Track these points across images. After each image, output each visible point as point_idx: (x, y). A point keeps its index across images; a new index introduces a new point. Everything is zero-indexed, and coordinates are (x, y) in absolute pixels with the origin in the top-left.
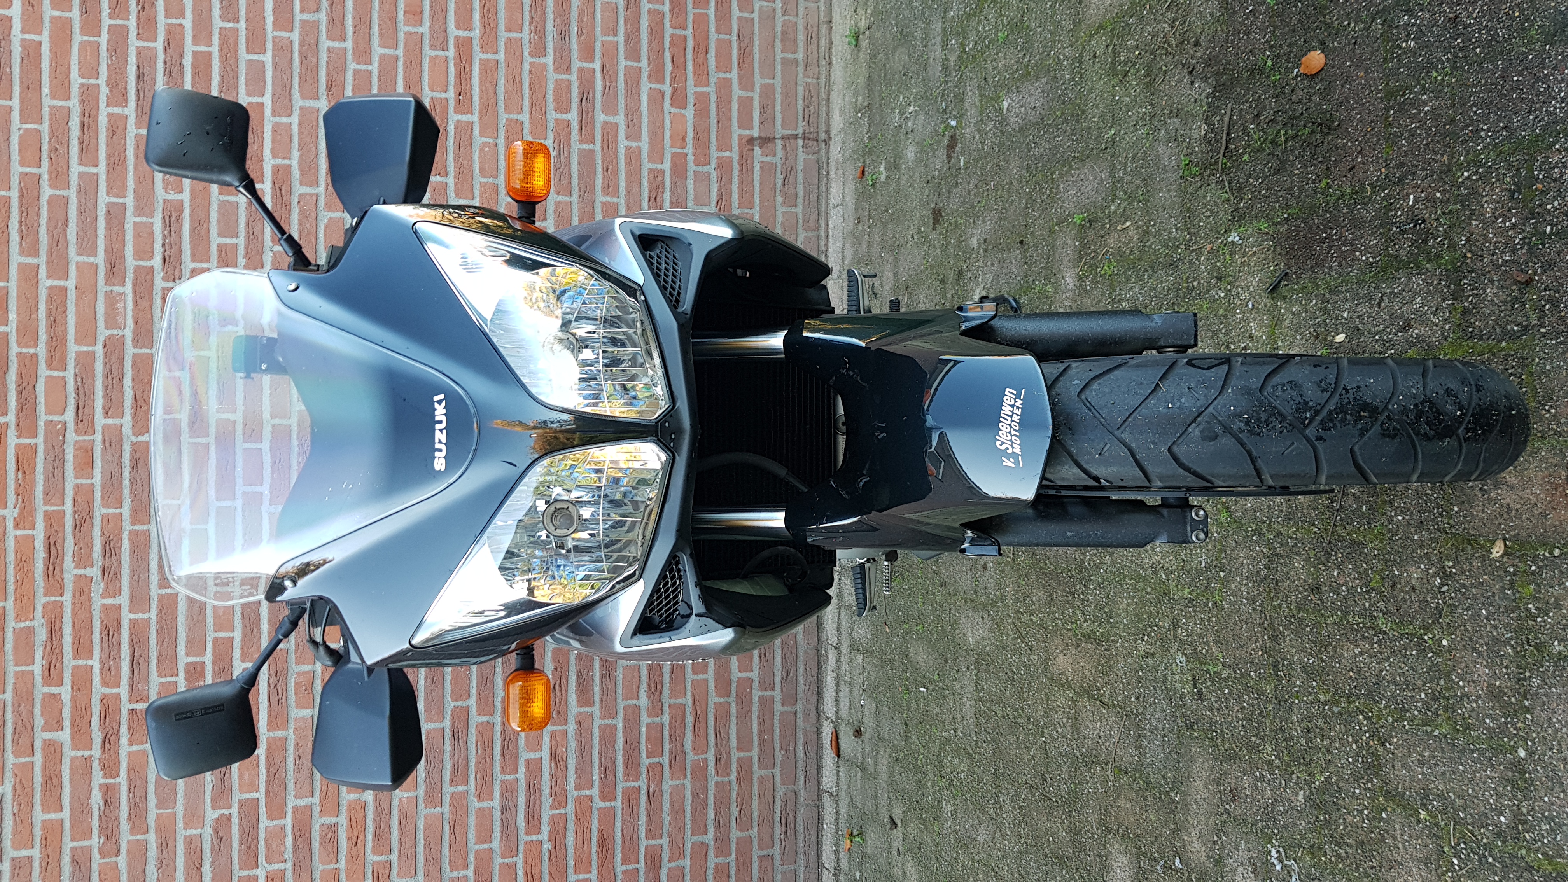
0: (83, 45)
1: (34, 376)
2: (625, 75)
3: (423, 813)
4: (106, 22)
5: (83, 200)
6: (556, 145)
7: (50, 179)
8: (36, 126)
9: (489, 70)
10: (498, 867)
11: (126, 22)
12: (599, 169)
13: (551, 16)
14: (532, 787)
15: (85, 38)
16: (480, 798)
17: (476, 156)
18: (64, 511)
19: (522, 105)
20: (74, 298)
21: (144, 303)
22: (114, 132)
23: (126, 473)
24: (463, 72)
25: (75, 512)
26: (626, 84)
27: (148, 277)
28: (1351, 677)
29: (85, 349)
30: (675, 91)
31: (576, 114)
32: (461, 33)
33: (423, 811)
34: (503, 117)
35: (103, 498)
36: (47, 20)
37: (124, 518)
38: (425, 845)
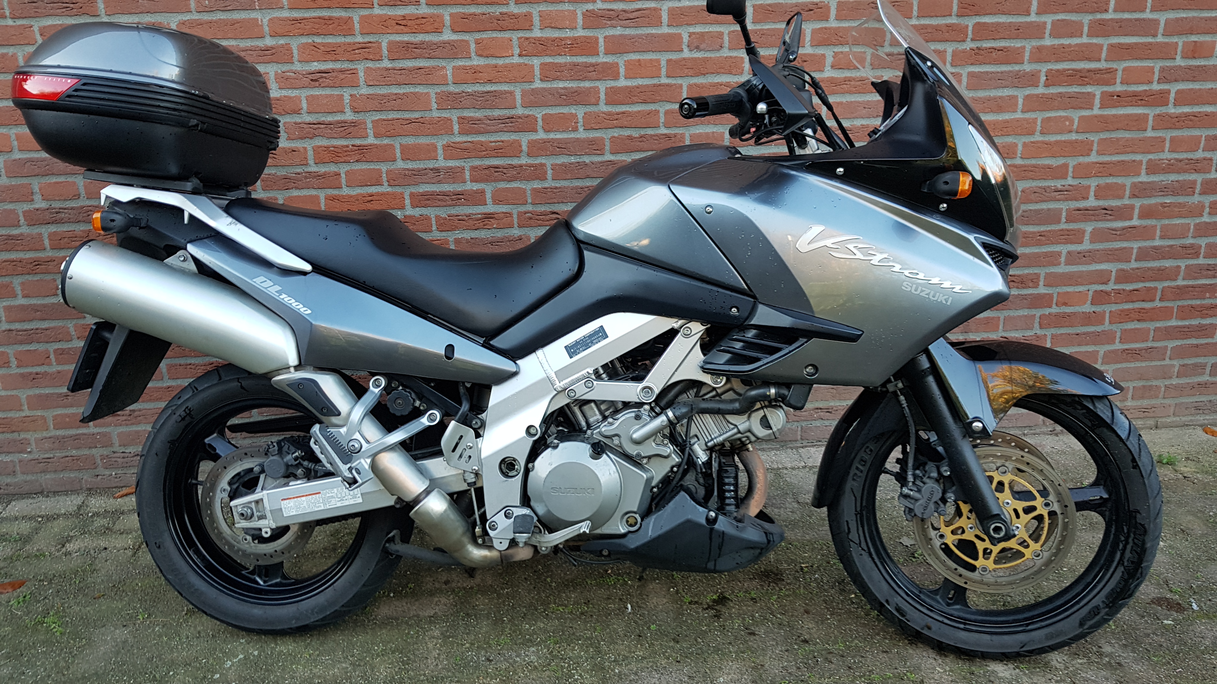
2: (1125, 248)
3: (431, 91)
6: (1067, 187)
9: (1139, 123)
10: (378, 167)
12: (1042, 228)
13: (1181, 178)
14: (458, 198)
16: (446, 147)
17: (1062, 113)
19: (1105, 154)
24: (1137, 99)
26: (1117, 250)
30: (1107, 293)
31: (1093, 205)
32: (1172, 95)
33: (432, 91)
34: (1095, 138)
38: (399, 94)
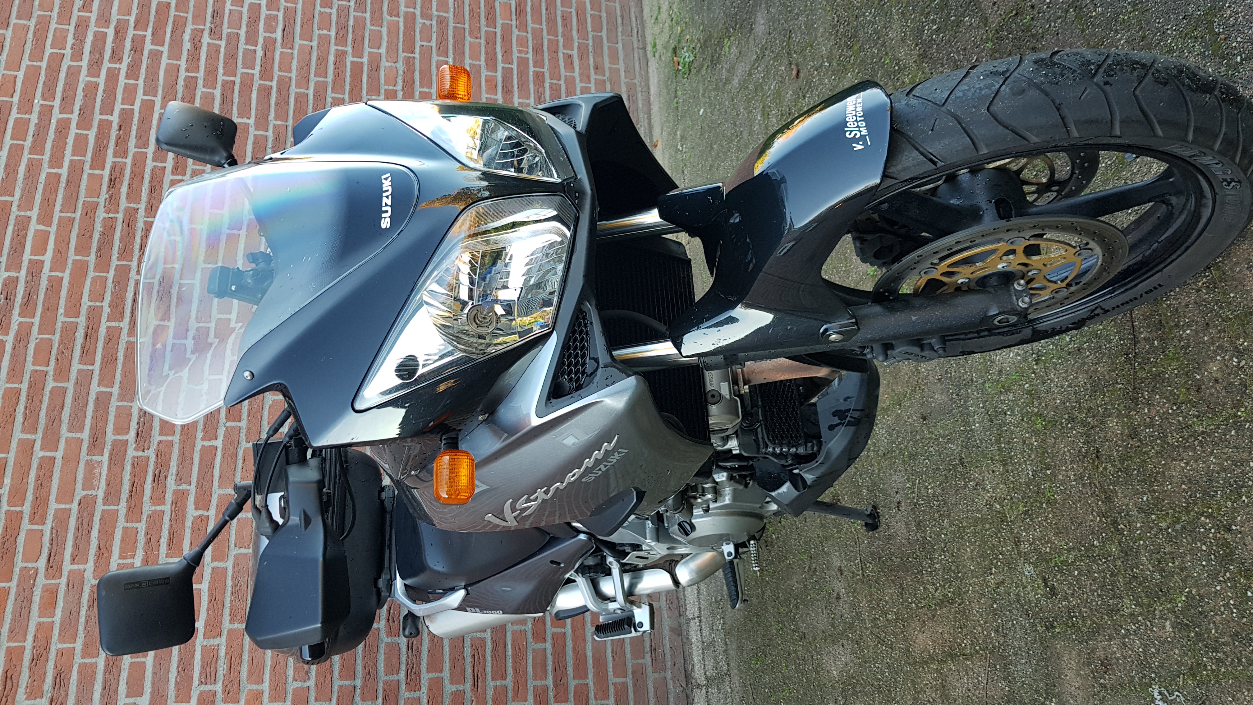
0: (94, 280)
1: (17, 529)
4: (115, 262)
5: (78, 390)
7: (54, 375)
8: (49, 336)
11: (129, 263)
15: (97, 274)
18: (25, 647)
20: (60, 465)
21: (116, 469)
22: (110, 340)
23: (83, 612)
25: (34, 648)
27: (123, 448)
28: (1184, 489)
29: (63, 506)
35: (60, 635)
36: (70, 262)
37: (76, 652)
